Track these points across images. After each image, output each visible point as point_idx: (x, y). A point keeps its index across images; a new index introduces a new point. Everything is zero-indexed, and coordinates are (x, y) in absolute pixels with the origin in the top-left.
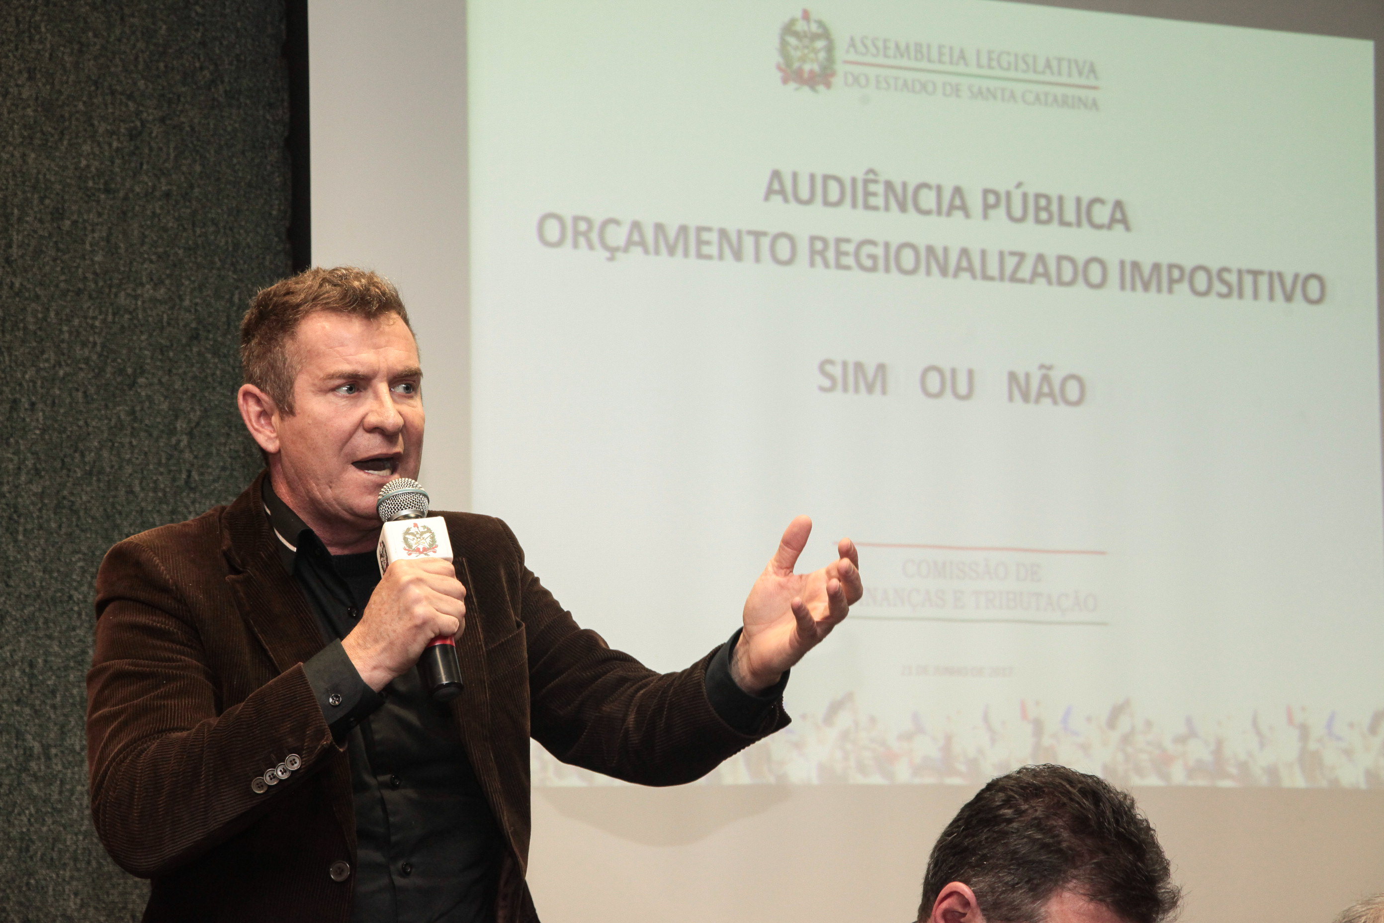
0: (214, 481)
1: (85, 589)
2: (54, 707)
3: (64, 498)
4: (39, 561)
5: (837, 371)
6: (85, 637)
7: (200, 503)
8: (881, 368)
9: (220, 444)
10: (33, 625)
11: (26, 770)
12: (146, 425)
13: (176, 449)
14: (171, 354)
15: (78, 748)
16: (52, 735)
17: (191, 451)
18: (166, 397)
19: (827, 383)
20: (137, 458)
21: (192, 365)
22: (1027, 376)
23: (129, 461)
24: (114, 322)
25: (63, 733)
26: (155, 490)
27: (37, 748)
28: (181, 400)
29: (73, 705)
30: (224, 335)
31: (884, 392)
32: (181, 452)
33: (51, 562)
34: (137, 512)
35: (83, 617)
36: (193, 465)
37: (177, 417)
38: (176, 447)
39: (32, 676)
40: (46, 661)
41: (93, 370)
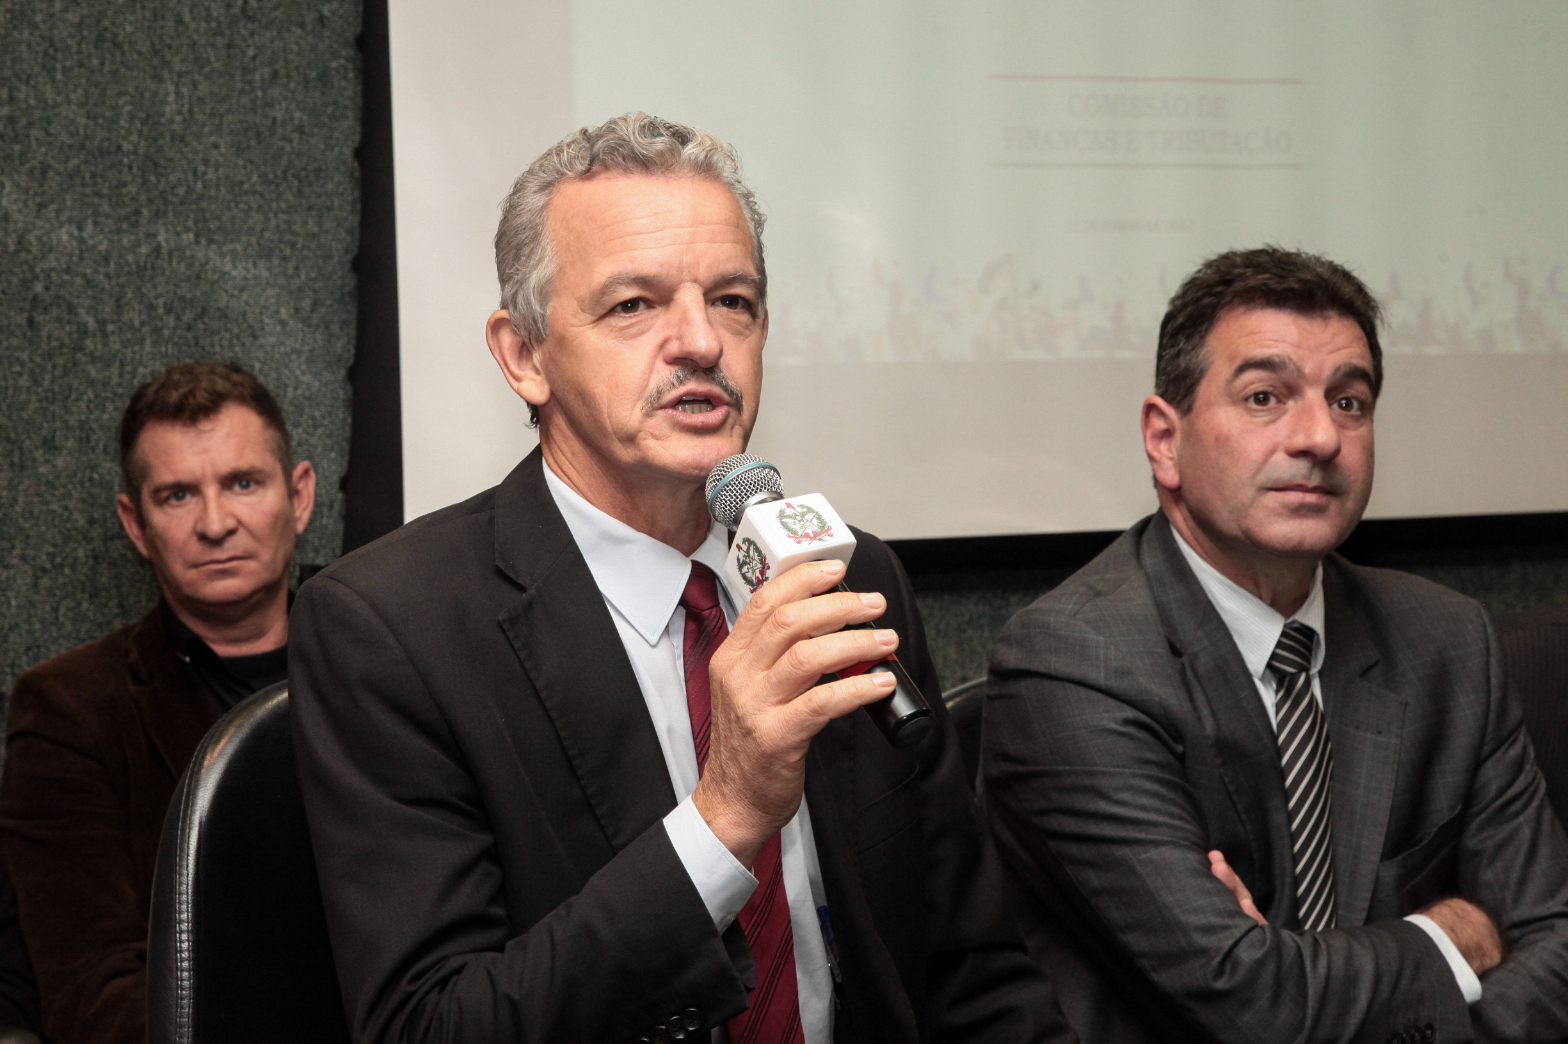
1: (134, 138)
2: (108, 276)
3: (105, 29)
4: (81, 105)
6: (138, 194)
7: (259, 35)
10: (78, 181)
11: (81, 349)
15: (137, 324)
16: (108, 309)
25: (119, 306)
26: (208, 18)
27: (92, 323)
29: (129, 273)
33: (96, 105)
34: (189, 46)
35: (135, 170)
39: (81, 240)
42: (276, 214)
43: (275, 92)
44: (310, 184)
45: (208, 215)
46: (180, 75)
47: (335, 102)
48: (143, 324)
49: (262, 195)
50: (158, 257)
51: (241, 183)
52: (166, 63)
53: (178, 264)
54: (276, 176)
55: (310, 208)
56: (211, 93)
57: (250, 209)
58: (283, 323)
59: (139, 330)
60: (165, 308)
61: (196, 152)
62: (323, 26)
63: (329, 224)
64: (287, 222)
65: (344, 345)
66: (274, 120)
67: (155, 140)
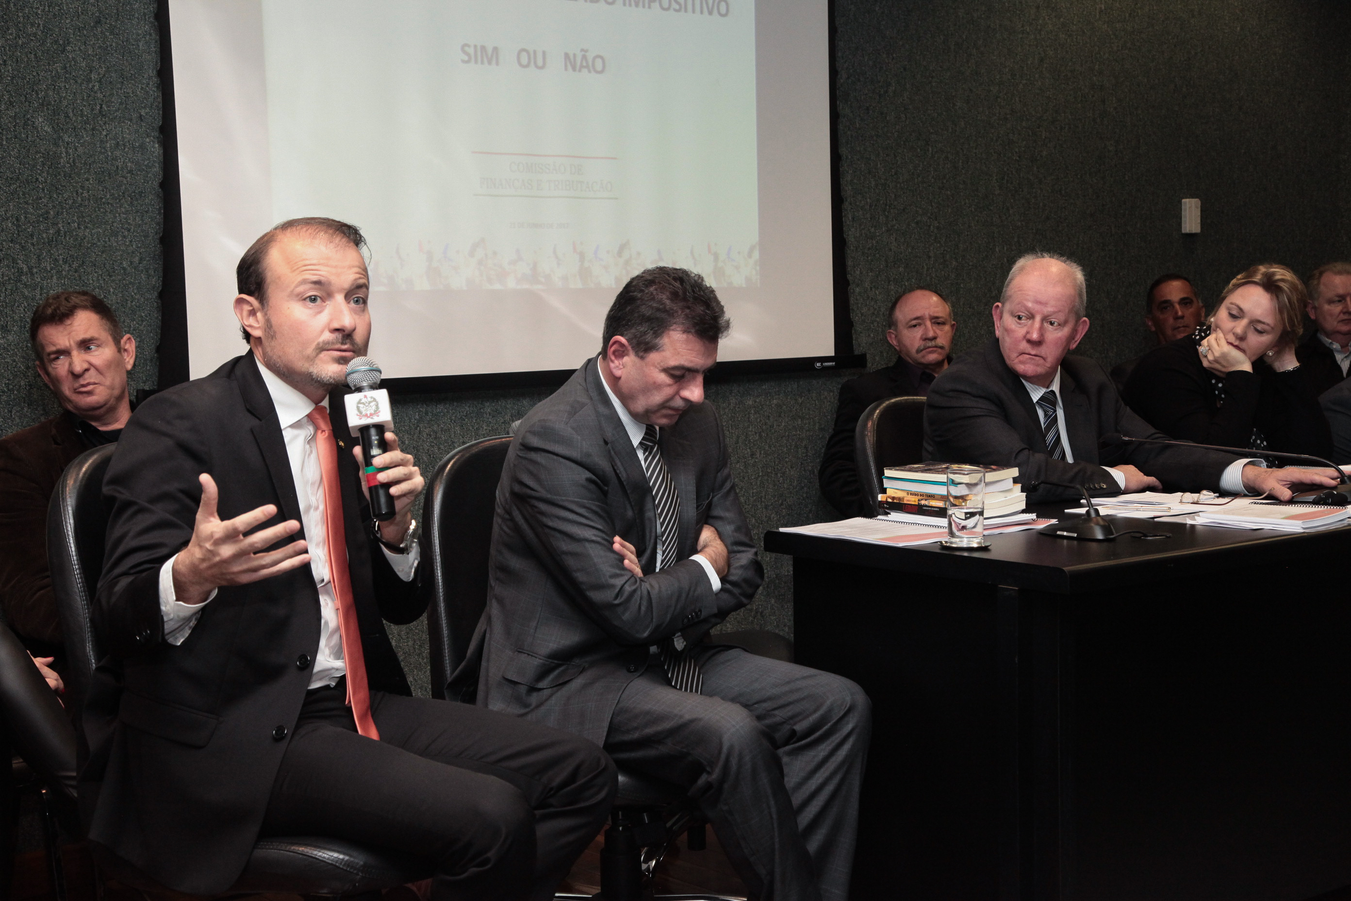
0: (116, 111)
2: (33, 244)
3: (28, 119)
4: (17, 158)
5: (471, 51)
6: (47, 203)
7: (109, 124)
8: (495, 49)
9: (118, 89)
10: (16, 196)
11: (20, 281)
12: (73, 76)
13: (92, 91)
14: (85, 32)
15: (49, 269)
16: (33, 261)
17: (101, 93)
18: (84, 59)
19: (466, 58)
20: (70, 96)
21: (98, 40)
22: (575, 55)
23: (65, 97)
24: (49, 11)
26: (82, 115)
27: (25, 269)
28: (93, 61)
29: (44, 243)
30: (116, 21)
31: (497, 64)
32: (95, 92)
33: (24, 158)
34: (72, 129)
35: (46, 191)
36: (103, 101)
37: (91, 71)
38: (92, 89)
39: (18, 226)
40: (26, 217)
41: (39, 41)
42: (119, 214)
43: (118, 153)
45: (84, 214)
46: (68, 143)
47: (149, 159)
48: (51, 269)
49: (112, 205)
50: (59, 235)
51: (102, 198)
52: (60, 138)
53: (69, 239)
54: (119, 195)
55: (137, 212)
56: (84, 153)
57: (106, 211)
58: (124, 269)
59: (50, 272)
60: (63, 261)
61: (77, 183)
62: (142, 120)
63: (147, 220)
64: (125, 219)
65: (156, 281)
66: (117, 167)
67: (56, 176)
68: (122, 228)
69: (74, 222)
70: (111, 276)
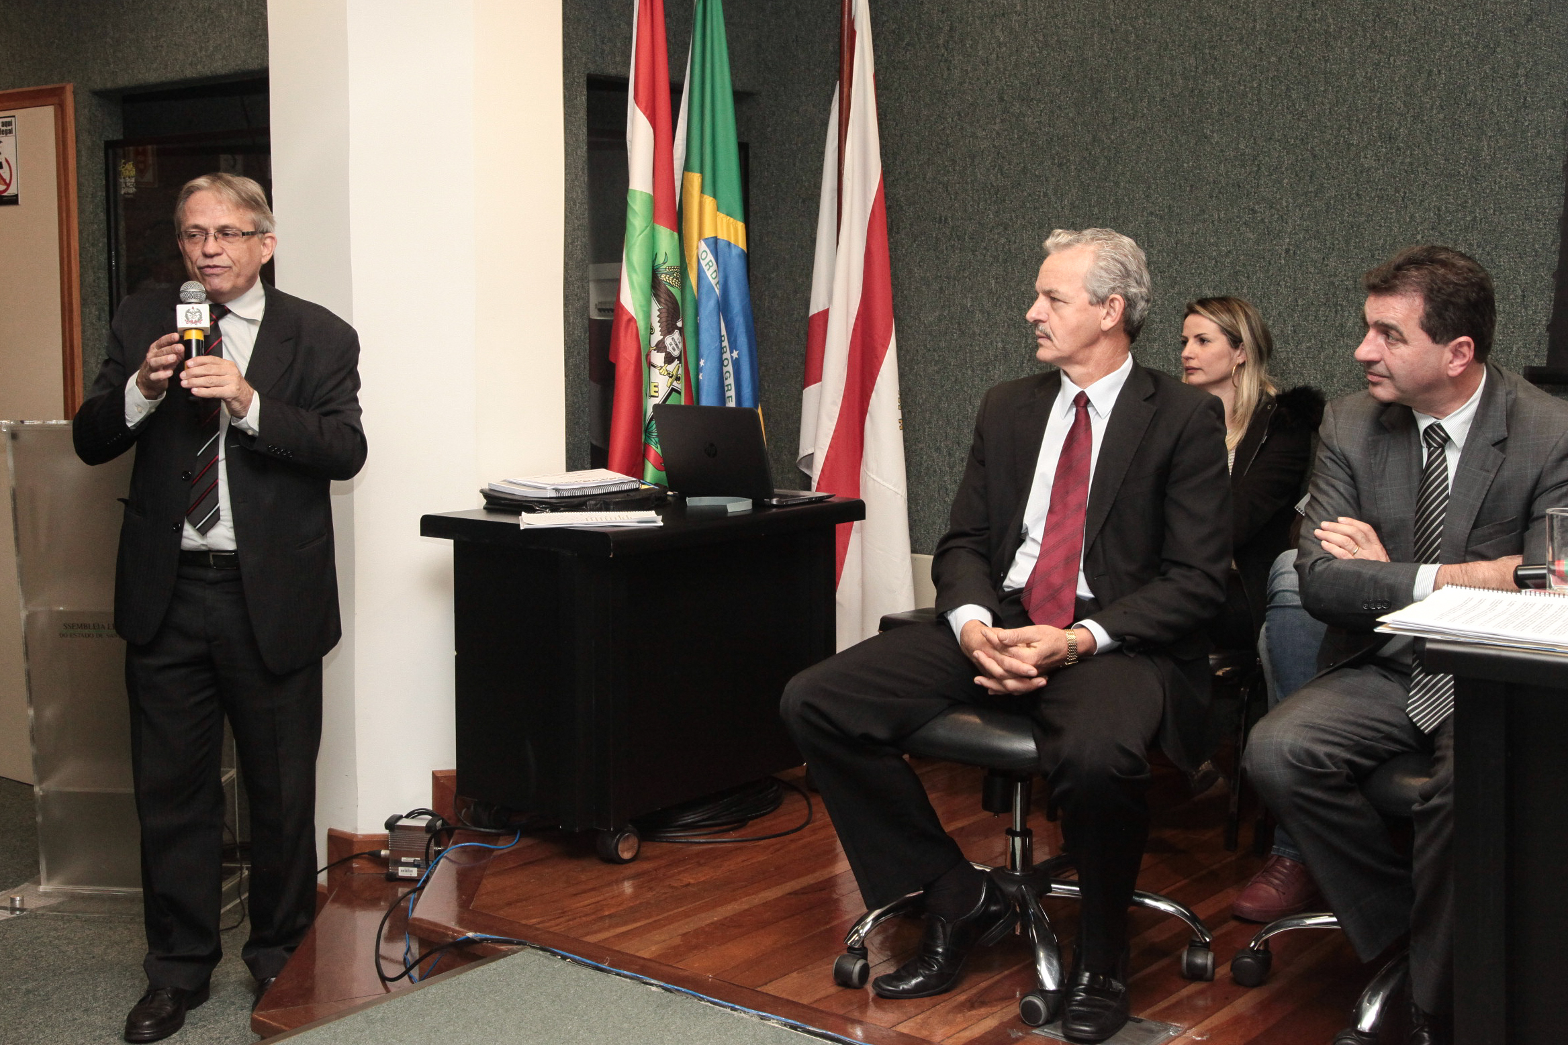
1: (1467, 168)
2: (1451, 231)
3: (1456, 119)
4: (1442, 155)
7: (1531, 115)
10: (1439, 189)
12: (1501, 74)
13: (1518, 86)
14: (1516, 32)
17: (1527, 86)
18: (1512, 57)
20: (1496, 93)
21: (1528, 36)
23: (1491, 95)
24: (1484, 19)
26: (1505, 111)
28: (1521, 58)
29: (1461, 230)
32: (1521, 87)
33: (1449, 154)
34: (1495, 123)
36: (1527, 93)
37: (1519, 67)
38: (1517, 84)
39: (1439, 216)
40: (1446, 207)
41: (1472, 48)
43: (1538, 141)
44: (1554, 184)
45: (1500, 201)
46: (1490, 137)
49: (1528, 191)
52: (1484, 133)
54: (1536, 181)
56: (1505, 144)
57: (1522, 197)
58: (1536, 251)
61: (1496, 172)
64: (1541, 203)
66: (1537, 155)
67: (1477, 168)
68: (1537, 212)
69: (1490, 208)
70: (1521, 258)
